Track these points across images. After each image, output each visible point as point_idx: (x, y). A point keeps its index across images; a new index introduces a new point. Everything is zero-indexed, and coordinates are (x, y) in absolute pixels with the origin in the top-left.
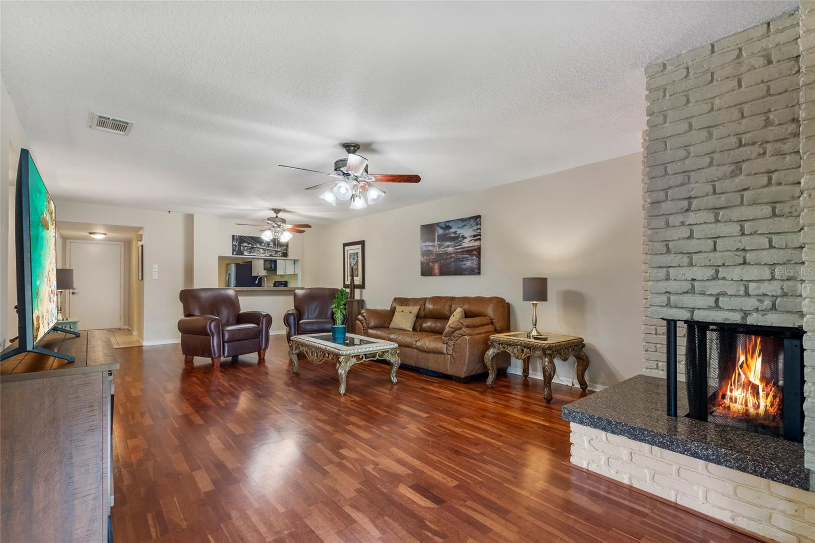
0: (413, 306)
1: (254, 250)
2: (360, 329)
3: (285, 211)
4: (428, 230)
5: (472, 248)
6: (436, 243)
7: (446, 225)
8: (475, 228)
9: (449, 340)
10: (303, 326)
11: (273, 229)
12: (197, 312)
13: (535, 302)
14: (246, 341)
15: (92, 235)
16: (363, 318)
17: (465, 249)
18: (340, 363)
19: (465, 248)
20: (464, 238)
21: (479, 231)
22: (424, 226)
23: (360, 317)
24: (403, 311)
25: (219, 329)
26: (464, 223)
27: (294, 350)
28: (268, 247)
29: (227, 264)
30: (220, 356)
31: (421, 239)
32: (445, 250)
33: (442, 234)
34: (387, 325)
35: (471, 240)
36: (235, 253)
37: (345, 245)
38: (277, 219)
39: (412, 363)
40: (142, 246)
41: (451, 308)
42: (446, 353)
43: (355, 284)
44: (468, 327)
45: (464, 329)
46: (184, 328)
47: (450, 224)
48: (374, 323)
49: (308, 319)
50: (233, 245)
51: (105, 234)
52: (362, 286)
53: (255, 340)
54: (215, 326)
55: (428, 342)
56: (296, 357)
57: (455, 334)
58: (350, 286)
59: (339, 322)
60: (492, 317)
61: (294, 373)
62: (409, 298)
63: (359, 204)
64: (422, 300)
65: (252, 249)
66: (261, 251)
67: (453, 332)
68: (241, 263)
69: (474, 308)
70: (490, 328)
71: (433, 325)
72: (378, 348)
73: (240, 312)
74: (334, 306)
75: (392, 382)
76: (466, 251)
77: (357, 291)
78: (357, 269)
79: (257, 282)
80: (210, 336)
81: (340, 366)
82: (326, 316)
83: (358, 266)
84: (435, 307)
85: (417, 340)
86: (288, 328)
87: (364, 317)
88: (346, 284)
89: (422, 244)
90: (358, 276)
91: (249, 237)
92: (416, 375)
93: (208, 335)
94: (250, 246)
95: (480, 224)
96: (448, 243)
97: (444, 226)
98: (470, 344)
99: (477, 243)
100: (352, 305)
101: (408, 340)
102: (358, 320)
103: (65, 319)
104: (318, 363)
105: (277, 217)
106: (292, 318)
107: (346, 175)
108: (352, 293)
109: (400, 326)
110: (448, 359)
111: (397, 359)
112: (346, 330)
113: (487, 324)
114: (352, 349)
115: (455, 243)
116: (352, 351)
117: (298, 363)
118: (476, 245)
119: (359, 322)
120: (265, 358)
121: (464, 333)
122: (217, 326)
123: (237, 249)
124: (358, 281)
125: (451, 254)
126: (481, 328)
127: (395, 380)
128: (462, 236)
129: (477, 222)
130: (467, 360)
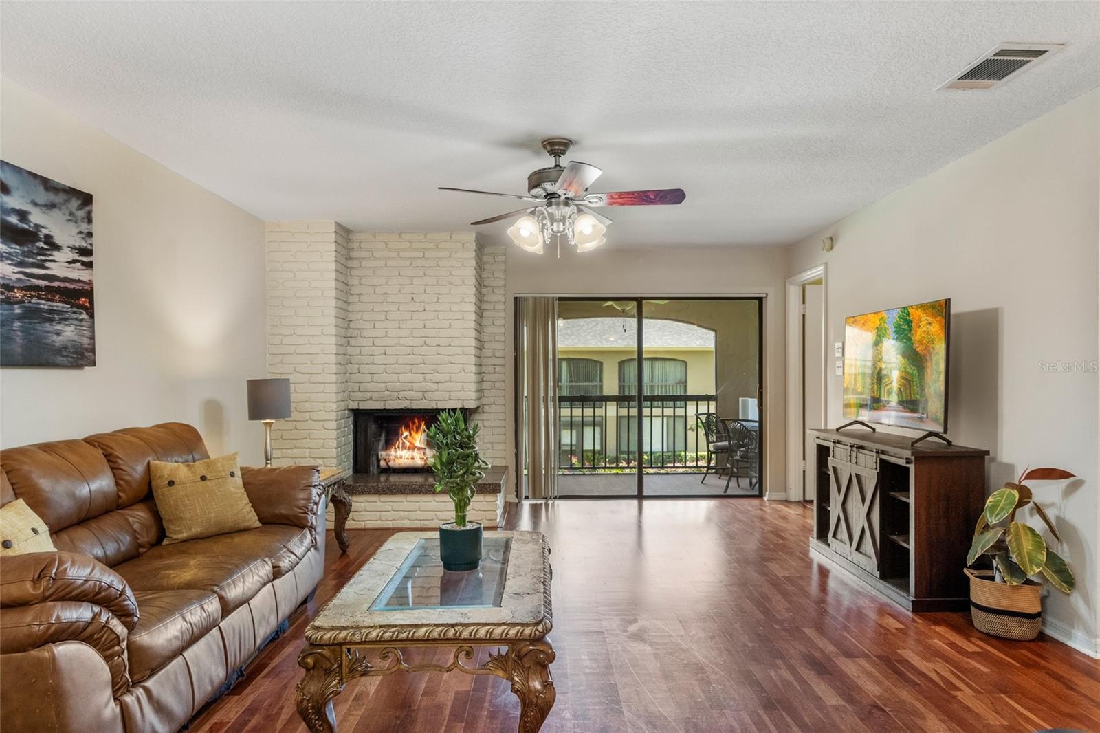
5: (77, 286)
13: (268, 421)
17: (56, 284)
76: (58, 290)
95: (92, 220)
125: (12, 289)
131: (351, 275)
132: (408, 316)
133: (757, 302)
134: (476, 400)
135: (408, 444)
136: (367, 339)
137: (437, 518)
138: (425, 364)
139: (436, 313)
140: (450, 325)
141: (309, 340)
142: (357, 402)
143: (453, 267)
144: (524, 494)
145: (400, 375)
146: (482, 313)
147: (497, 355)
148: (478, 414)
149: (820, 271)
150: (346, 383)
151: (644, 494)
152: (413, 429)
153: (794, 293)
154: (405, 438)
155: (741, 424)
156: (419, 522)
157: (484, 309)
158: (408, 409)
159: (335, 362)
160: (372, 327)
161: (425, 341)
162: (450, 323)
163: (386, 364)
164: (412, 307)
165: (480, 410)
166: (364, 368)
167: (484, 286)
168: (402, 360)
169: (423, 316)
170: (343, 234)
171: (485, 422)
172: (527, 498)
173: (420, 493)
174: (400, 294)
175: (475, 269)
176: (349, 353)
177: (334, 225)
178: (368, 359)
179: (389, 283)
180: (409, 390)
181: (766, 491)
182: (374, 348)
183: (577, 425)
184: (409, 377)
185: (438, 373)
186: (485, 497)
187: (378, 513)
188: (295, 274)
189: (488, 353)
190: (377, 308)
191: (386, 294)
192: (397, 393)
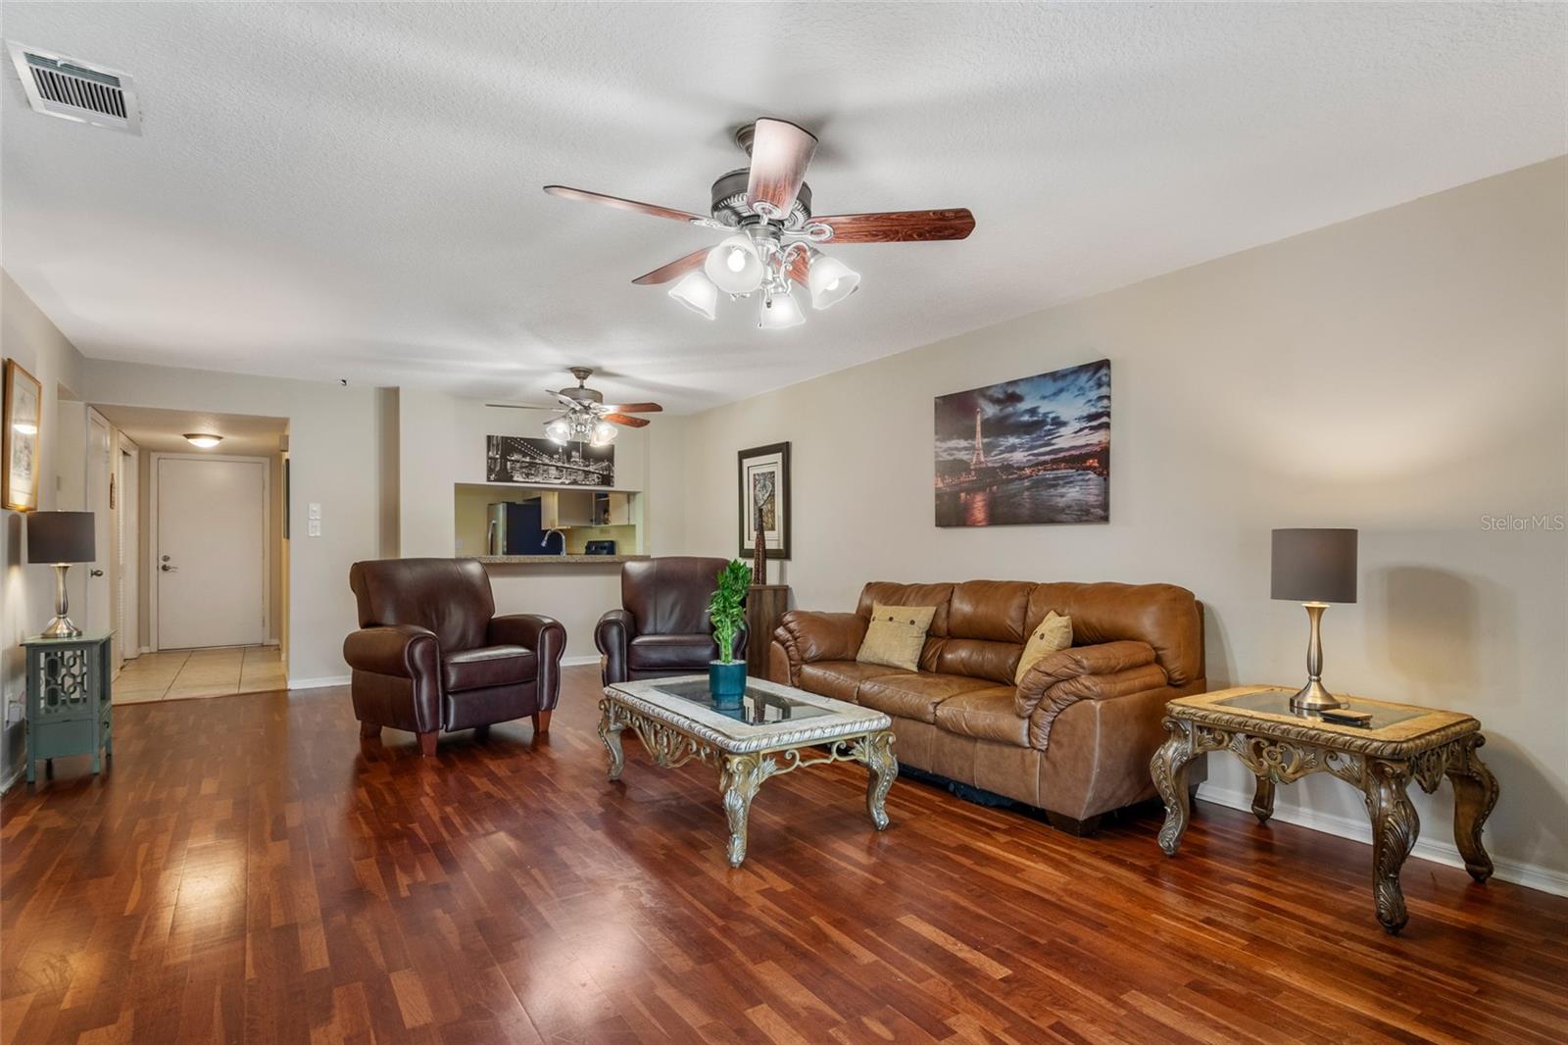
0: (918, 605)
1: (537, 470)
2: (781, 662)
3: (601, 372)
4: (955, 409)
5: (1083, 451)
6: (979, 441)
7: (1006, 392)
8: (1094, 394)
9: (1036, 707)
10: (641, 651)
11: (573, 416)
12: (389, 617)
13: (1316, 604)
14: (501, 691)
15: (191, 441)
16: (788, 636)
17: (1062, 455)
18: (731, 776)
19: (1061, 450)
20: (1059, 423)
21: (1105, 402)
22: (944, 398)
23: (780, 631)
24: (891, 619)
25: (434, 660)
26: (1060, 384)
27: (612, 721)
28: (569, 462)
29: (490, 505)
30: (436, 729)
31: (936, 433)
32: (1006, 460)
33: (994, 415)
34: (850, 653)
35: (1081, 430)
36: (492, 477)
37: (744, 455)
38: (582, 392)
39: (926, 765)
40: (288, 461)
41: (1026, 612)
42: (1028, 745)
43: (767, 547)
44: (1095, 673)
45: (1086, 681)
46: (357, 655)
47: (1018, 390)
48: (818, 648)
49: (655, 634)
50: (489, 458)
51: (220, 438)
52: (784, 554)
53: (523, 686)
54: (424, 653)
55: (968, 708)
56: (618, 741)
57: (1055, 692)
58: (756, 553)
59: (727, 650)
60: (1158, 644)
61: (611, 782)
62: (905, 583)
63: (783, 313)
64: (944, 589)
65: (531, 468)
66: (553, 472)
67: (1049, 687)
68: (519, 501)
69: (1099, 615)
70: (1153, 674)
71: (975, 657)
72: (838, 730)
73: (493, 617)
74: (714, 607)
75: (874, 825)
76: (1064, 460)
77: (772, 566)
78: (773, 511)
79: (544, 544)
80: (411, 678)
81: (728, 786)
82: (698, 627)
83: (773, 503)
84: (982, 610)
85: (938, 700)
86: (606, 656)
87: (791, 632)
88: (746, 547)
89: (938, 444)
90: (773, 529)
91: (521, 439)
92: (937, 799)
93: (406, 675)
94: (528, 459)
95: (1109, 385)
96: (1012, 440)
97: (1001, 396)
98: (1104, 723)
99: (1097, 438)
100: (761, 599)
101: (912, 699)
102: (776, 639)
103: (75, 633)
104: (671, 765)
105: (582, 387)
106: (614, 632)
107: (748, 221)
108: (761, 570)
109: (886, 658)
110: (1034, 763)
111: (888, 762)
112: (747, 670)
113: (1147, 663)
114: (765, 736)
115: (1033, 440)
116: (765, 742)
117: (621, 754)
118: (1095, 441)
119: (778, 645)
120: (550, 730)
121: (1086, 693)
122: (429, 654)
123: (498, 469)
124: (774, 539)
125: (1023, 469)
126: (1131, 674)
127: (882, 819)
128: (1053, 419)
129: (1099, 379)
130: (1096, 770)
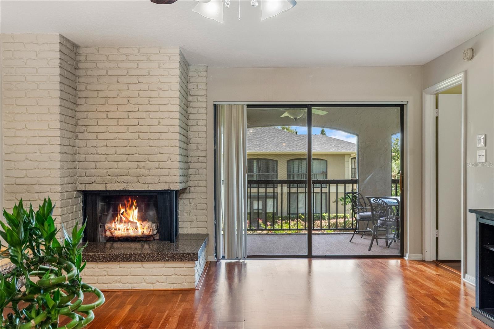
131: (79, 82)
132: (125, 115)
133: (399, 108)
134: (181, 183)
135: (124, 219)
136: (92, 134)
137: (145, 282)
138: (139, 154)
139: (147, 113)
140: (159, 122)
141: (38, 133)
142: (84, 185)
143: (161, 75)
144: (222, 255)
145: (119, 163)
146: (189, 116)
147: (200, 148)
148: (185, 194)
149: (460, 78)
150: (74, 170)
151: (313, 255)
152: (127, 207)
153: (429, 100)
154: (122, 214)
155: (382, 201)
156: (130, 285)
157: (190, 113)
158: (125, 191)
159: (59, 151)
160: (96, 124)
161: (139, 136)
162: (159, 121)
163: (107, 154)
164: (129, 107)
165: (187, 191)
166: (90, 158)
167: (190, 95)
168: (120, 150)
169: (137, 115)
170: (72, 48)
171: (191, 200)
172: (223, 257)
173: (130, 261)
174: (118, 97)
175: (180, 77)
176: (77, 145)
177: (59, 37)
178: (92, 150)
179: (109, 89)
180: (126, 175)
181: (407, 252)
182: (98, 140)
183: (262, 197)
184: (126, 164)
185: (149, 161)
186: (184, 264)
187: (96, 278)
188: (26, 78)
189: (193, 146)
190: (100, 108)
191: (107, 97)
192: (116, 178)
